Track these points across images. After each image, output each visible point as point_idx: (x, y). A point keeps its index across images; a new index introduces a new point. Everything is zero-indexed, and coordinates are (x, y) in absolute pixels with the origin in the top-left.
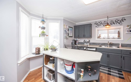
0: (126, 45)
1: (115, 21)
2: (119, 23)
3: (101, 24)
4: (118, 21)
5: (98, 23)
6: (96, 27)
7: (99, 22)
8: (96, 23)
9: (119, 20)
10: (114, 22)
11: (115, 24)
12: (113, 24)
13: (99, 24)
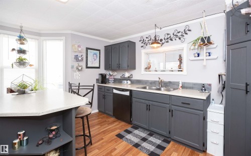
0: (191, 86)
1: (173, 34)
2: (180, 39)
3: (150, 41)
4: (178, 34)
5: (145, 39)
6: (142, 47)
7: (147, 38)
8: (142, 39)
9: (179, 32)
10: (172, 36)
11: (174, 39)
12: (169, 41)
13: (147, 41)
